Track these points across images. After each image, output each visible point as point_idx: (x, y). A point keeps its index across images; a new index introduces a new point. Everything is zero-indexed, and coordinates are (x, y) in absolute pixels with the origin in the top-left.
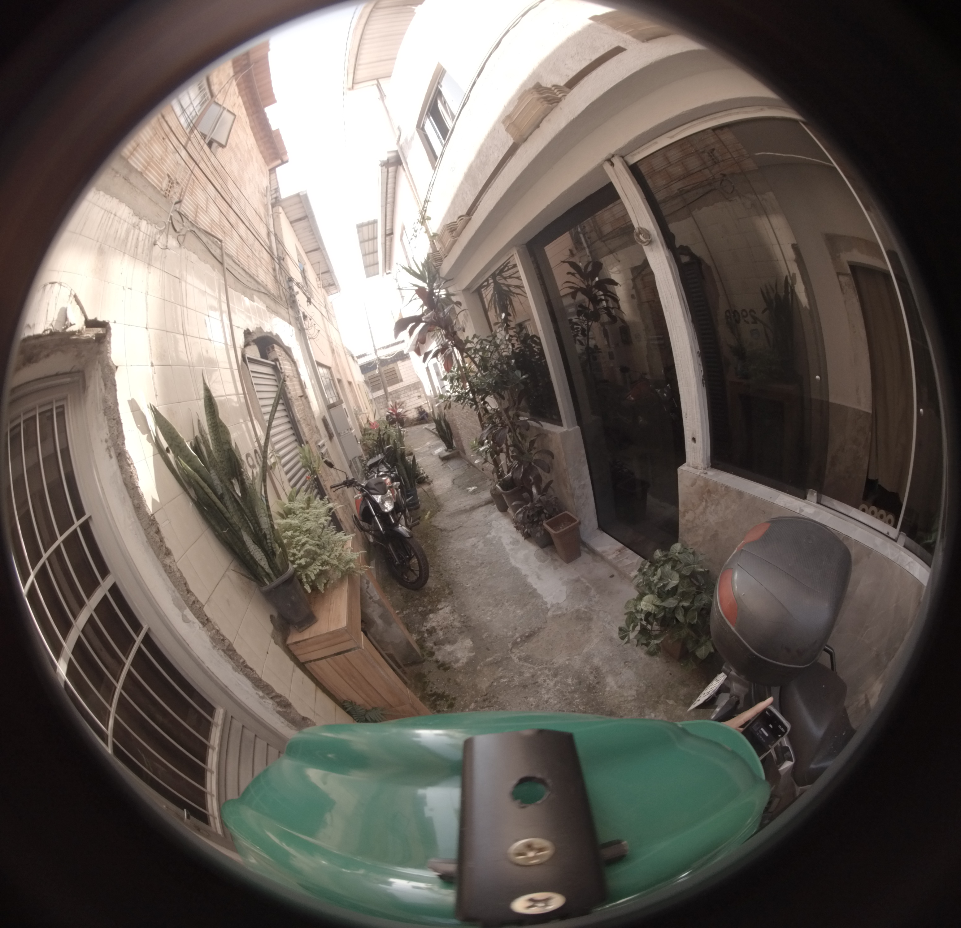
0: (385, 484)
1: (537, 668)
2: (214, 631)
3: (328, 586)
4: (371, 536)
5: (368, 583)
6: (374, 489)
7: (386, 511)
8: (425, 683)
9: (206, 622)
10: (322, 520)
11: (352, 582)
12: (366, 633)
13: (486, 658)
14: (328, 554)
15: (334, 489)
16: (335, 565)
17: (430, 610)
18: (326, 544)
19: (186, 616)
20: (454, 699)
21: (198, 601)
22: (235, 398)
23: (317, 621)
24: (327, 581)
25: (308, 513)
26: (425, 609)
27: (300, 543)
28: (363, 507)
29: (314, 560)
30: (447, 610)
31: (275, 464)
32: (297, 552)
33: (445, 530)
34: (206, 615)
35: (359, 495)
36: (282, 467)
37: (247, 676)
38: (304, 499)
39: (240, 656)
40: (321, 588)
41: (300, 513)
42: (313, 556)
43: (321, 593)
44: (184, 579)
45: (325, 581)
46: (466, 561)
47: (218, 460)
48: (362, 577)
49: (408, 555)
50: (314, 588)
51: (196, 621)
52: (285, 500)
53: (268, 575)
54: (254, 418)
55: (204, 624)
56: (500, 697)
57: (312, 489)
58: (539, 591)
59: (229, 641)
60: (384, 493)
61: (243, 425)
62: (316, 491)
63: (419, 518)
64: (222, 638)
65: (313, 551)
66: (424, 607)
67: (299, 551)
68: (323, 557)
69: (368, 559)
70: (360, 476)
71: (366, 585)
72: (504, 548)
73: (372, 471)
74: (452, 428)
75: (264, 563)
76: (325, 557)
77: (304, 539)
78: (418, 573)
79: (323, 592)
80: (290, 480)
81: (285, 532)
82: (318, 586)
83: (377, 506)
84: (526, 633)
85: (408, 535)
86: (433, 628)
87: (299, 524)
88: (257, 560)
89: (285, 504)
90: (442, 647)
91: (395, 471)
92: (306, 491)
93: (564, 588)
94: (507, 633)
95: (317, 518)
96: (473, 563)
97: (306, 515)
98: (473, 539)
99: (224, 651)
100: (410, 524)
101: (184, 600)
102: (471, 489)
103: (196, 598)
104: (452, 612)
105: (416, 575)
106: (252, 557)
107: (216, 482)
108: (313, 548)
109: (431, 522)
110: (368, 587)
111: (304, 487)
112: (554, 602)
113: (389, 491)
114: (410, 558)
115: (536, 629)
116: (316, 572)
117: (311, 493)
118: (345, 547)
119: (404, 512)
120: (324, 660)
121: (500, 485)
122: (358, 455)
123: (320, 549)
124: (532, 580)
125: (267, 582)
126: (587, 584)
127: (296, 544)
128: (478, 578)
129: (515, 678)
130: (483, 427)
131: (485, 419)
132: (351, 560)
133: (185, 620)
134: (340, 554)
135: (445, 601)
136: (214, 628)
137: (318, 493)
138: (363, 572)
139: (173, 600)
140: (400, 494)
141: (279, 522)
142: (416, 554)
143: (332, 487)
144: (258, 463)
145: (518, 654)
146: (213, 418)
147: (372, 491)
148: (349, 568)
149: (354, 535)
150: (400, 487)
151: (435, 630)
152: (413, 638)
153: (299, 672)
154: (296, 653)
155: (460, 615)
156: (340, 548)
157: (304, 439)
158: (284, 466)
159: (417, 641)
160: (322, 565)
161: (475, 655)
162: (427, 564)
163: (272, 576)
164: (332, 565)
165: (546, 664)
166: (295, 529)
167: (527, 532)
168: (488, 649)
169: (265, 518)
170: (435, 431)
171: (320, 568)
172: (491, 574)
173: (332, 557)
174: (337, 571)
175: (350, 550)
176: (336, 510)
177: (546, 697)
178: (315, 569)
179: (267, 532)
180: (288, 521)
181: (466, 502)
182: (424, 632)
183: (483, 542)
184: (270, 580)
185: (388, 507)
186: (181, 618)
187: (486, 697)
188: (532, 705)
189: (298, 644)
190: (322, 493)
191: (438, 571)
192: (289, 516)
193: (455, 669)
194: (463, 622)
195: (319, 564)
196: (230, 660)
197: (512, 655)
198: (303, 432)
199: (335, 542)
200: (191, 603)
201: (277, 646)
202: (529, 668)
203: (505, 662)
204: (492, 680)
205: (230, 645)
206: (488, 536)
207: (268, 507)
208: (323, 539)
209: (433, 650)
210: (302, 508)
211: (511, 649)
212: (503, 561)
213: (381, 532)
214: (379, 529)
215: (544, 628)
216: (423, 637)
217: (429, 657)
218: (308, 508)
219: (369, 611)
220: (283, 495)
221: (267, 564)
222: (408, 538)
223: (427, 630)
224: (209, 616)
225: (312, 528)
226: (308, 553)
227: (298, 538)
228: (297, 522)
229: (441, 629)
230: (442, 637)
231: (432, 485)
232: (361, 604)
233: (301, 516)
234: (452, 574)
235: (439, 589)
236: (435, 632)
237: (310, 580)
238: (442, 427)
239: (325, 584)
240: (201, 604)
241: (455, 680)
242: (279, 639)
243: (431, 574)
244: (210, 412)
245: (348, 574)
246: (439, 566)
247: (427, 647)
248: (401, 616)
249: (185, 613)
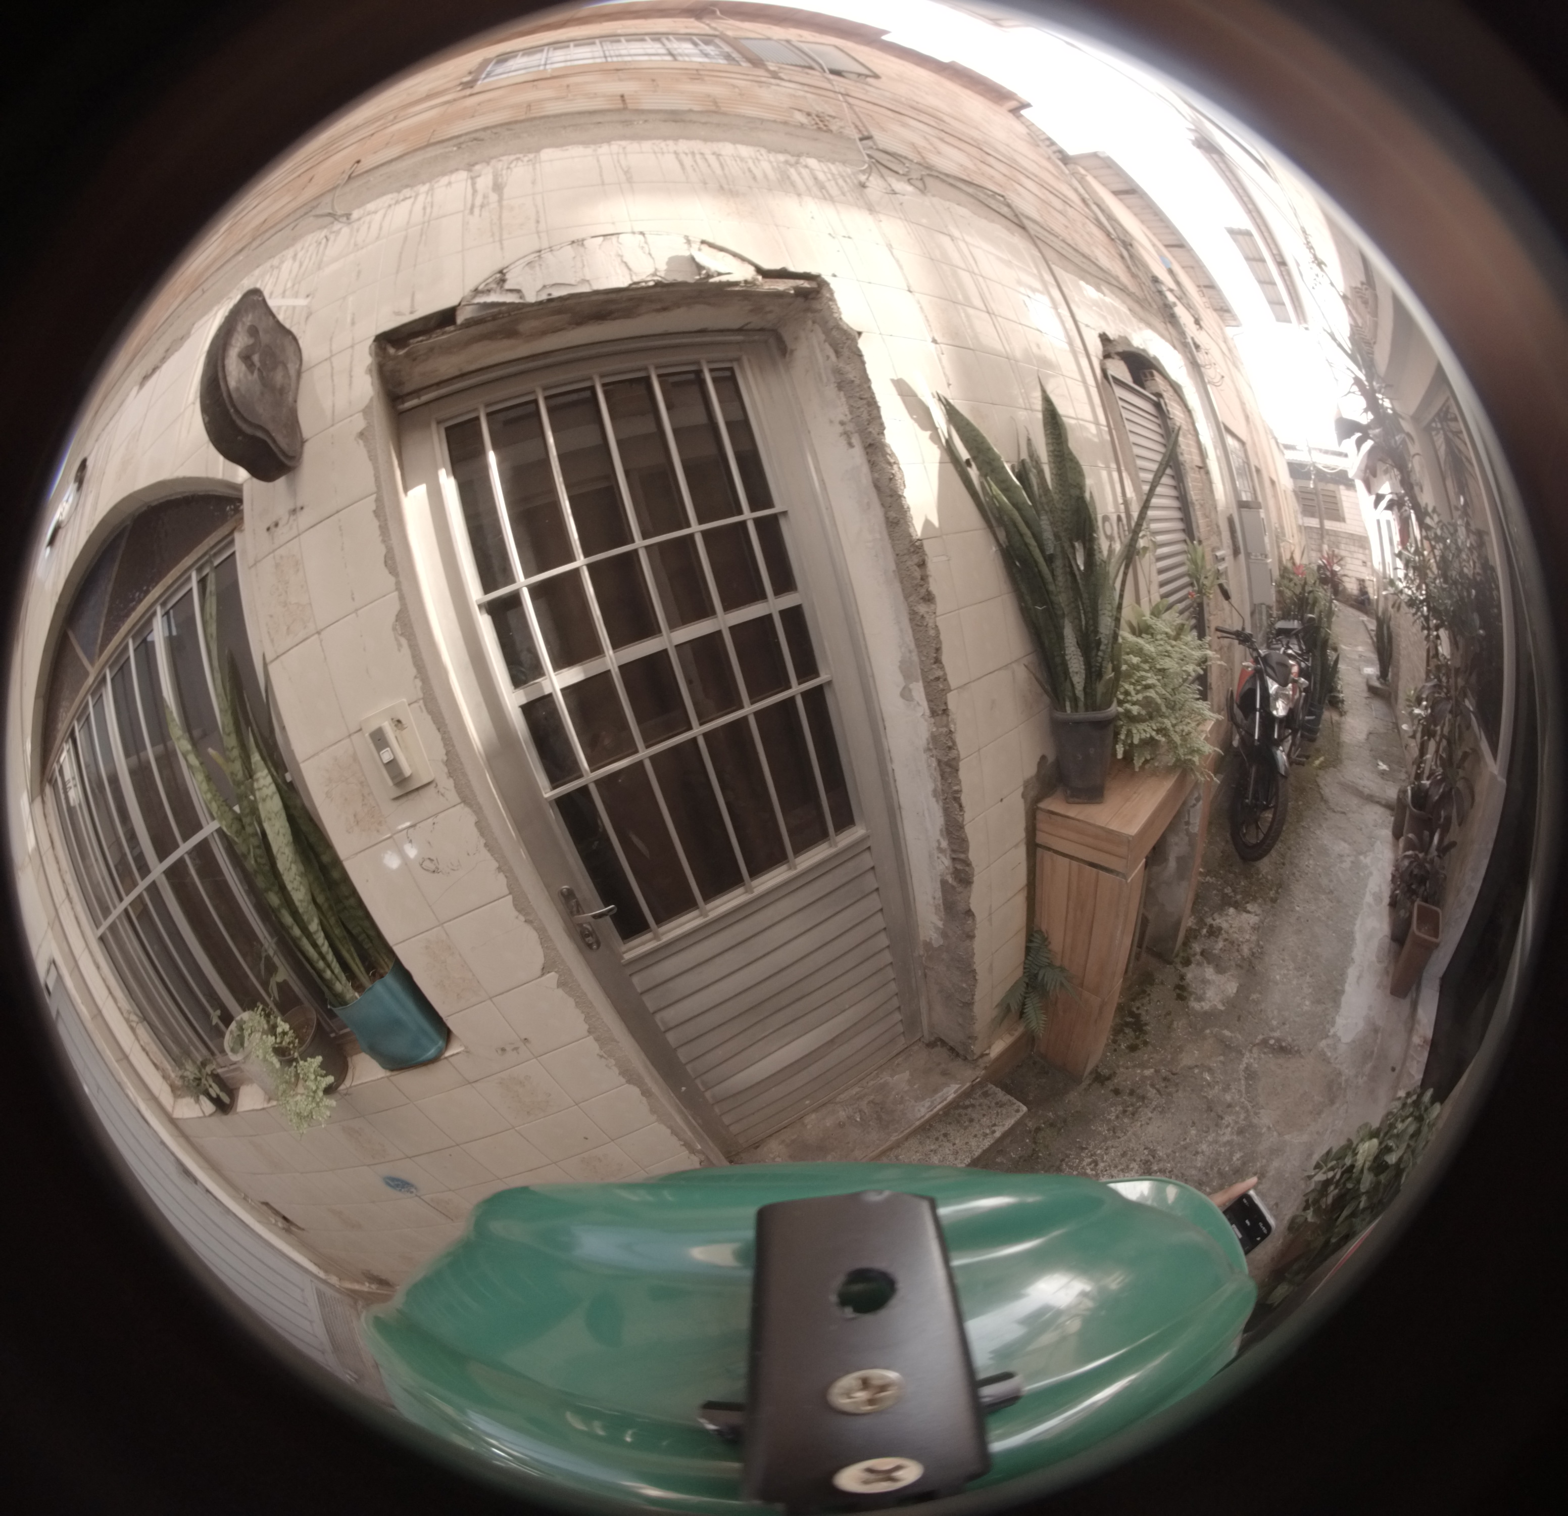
0: (1290, 672)
1: (1243, 1100)
2: (944, 730)
3: (1147, 766)
4: (1237, 737)
5: (1198, 800)
6: (1272, 668)
7: (1275, 713)
8: (1144, 992)
9: (940, 712)
10: (1190, 668)
11: (1180, 784)
12: (1146, 865)
13: (1227, 1027)
14: (1174, 722)
15: (1219, 634)
16: (1175, 743)
17: (1236, 902)
18: (1178, 706)
19: (910, 690)
20: (1146, 1043)
21: (945, 680)
22: (1093, 429)
23: (1100, 803)
24: (1152, 759)
25: (1173, 646)
26: (1232, 894)
27: (1144, 683)
28: (1248, 687)
29: (1151, 718)
30: (1254, 920)
31: (1145, 549)
32: (1133, 693)
33: (1326, 802)
34: (946, 704)
35: (1249, 664)
36: (1154, 560)
37: (947, 812)
38: (1175, 623)
39: (960, 781)
40: (1138, 762)
41: (1161, 639)
42: (1152, 711)
43: (1133, 768)
44: (940, 642)
45: (1148, 757)
46: (1320, 870)
47: (1058, 506)
48: (1197, 784)
49: (1267, 800)
50: (1128, 758)
51: (925, 704)
52: (1146, 609)
53: (1075, 700)
54: (1123, 468)
55: (934, 713)
56: (1180, 1094)
57: (1191, 613)
58: (1344, 999)
59: (959, 754)
60: (1283, 684)
61: (1104, 474)
62: (1193, 622)
63: (1307, 757)
64: (950, 744)
65: (1156, 704)
66: (1234, 891)
67: (1138, 692)
68: (1166, 721)
69: (1219, 765)
70: (1260, 636)
71: (1194, 802)
72: (1364, 894)
73: (1279, 640)
74: (1394, 646)
75: (1078, 680)
76: (1168, 723)
77: (1152, 679)
78: (1261, 836)
79: (1137, 770)
80: (1162, 584)
81: (1128, 654)
82: (1135, 758)
83: (1267, 699)
84: (1284, 1041)
85: (1282, 771)
86: (1220, 929)
87: (1154, 655)
88: (1071, 670)
89: (1144, 616)
90: (1205, 964)
91: (1307, 660)
92: (1181, 612)
93: (1361, 1025)
94: (1273, 1018)
95: (1182, 660)
96: (1324, 881)
97: (1169, 648)
98: (1346, 845)
99: (939, 762)
100: (1294, 757)
101: (922, 670)
102: (1383, 767)
103: (945, 674)
104: (1255, 928)
105: (1257, 837)
106: (1065, 664)
107: (1048, 535)
108: (1159, 701)
109: (1317, 775)
110: (1194, 805)
111: (1180, 606)
112: (1339, 1034)
113: (1290, 685)
114: (1266, 808)
115: (1296, 1048)
116: (1144, 736)
117: (1187, 620)
118: (1200, 728)
119: (1294, 734)
120: (1067, 860)
121: (1412, 789)
122: (1268, 603)
123: (1167, 707)
124: (1352, 973)
125: (1068, 709)
126: (1376, 1049)
127: (1137, 681)
128: (1313, 908)
129: (1217, 1087)
130: (1428, 679)
131: (1432, 667)
132: (1198, 751)
133: (906, 694)
134: (1189, 733)
135: (1260, 905)
136: (947, 726)
137: (1195, 627)
138: (1203, 779)
139: (900, 662)
140: (1302, 701)
141: (1125, 634)
142: (1276, 807)
143: (1217, 630)
144: (1120, 537)
145: (1252, 1060)
146: (1058, 444)
147: (1269, 671)
148: (1190, 760)
149: (1221, 717)
150: (1306, 690)
151: (1220, 933)
152: (1189, 922)
153: (1021, 853)
154: (1040, 825)
155: (1258, 941)
156: (1193, 724)
157: (1196, 534)
158: (1159, 559)
159: (1190, 930)
160: (1158, 731)
161: (1221, 1011)
162: (1278, 833)
163: (1081, 705)
164: (1170, 741)
165: (1253, 1107)
166: (1147, 659)
167: (1397, 895)
168: (1239, 1019)
169: (1109, 620)
170: (1373, 633)
171: (1154, 734)
172: (1328, 918)
173: (1178, 728)
174: (1172, 753)
175: (1204, 736)
176: (1210, 666)
177: (1204, 1147)
178: (1145, 731)
179: (1105, 641)
180: (1140, 641)
181: (1369, 782)
182: (1206, 924)
183: (1352, 862)
184: (1075, 708)
185: (1280, 709)
186: (899, 690)
187: (1171, 1076)
188: (1185, 1139)
189: (1053, 816)
190: (1201, 629)
191: (1283, 856)
192: (1144, 635)
193: (1188, 1007)
194: (1253, 954)
195: (1155, 728)
196: (939, 778)
197: (1248, 1054)
198: (1197, 523)
199: (1192, 711)
200: (931, 677)
201: (1022, 801)
202: (1240, 1091)
203: (1234, 1054)
204: (1199, 1064)
205: (957, 759)
206: (1362, 857)
207: (1120, 607)
208: (1178, 696)
209: (1193, 959)
210: (1166, 633)
211: (1254, 1046)
212: (1351, 912)
213: (1254, 740)
214: (1253, 735)
215: (1302, 1057)
216: (1199, 931)
217: (1181, 963)
218: (1177, 638)
219: (1173, 839)
220: (1144, 600)
221: (1082, 684)
222: (1282, 775)
223: (1211, 926)
224: (951, 706)
225: (1171, 671)
226: (1147, 703)
227: (1143, 673)
228: (1153, 649)
229: (1226, 940)
230: (1216, 952)
231: (1343, 719)
232: (1171, 823)
233: (1161, 645)
234: (1294, 874)
235: (1267, 881)
236: (1217, 937)
237: (1129, 742)
238: (1382, 634)
239: (1146, 761)
240: (949, 685)
241: (1172, 1023)
242: (1032, 794)
243: (1273, 853)
244: (1051, 433)
245: (1183, 769)
246: (1289, 849)
247: (1191, 948)
248: (1199, 878)
249: (911, 686)
